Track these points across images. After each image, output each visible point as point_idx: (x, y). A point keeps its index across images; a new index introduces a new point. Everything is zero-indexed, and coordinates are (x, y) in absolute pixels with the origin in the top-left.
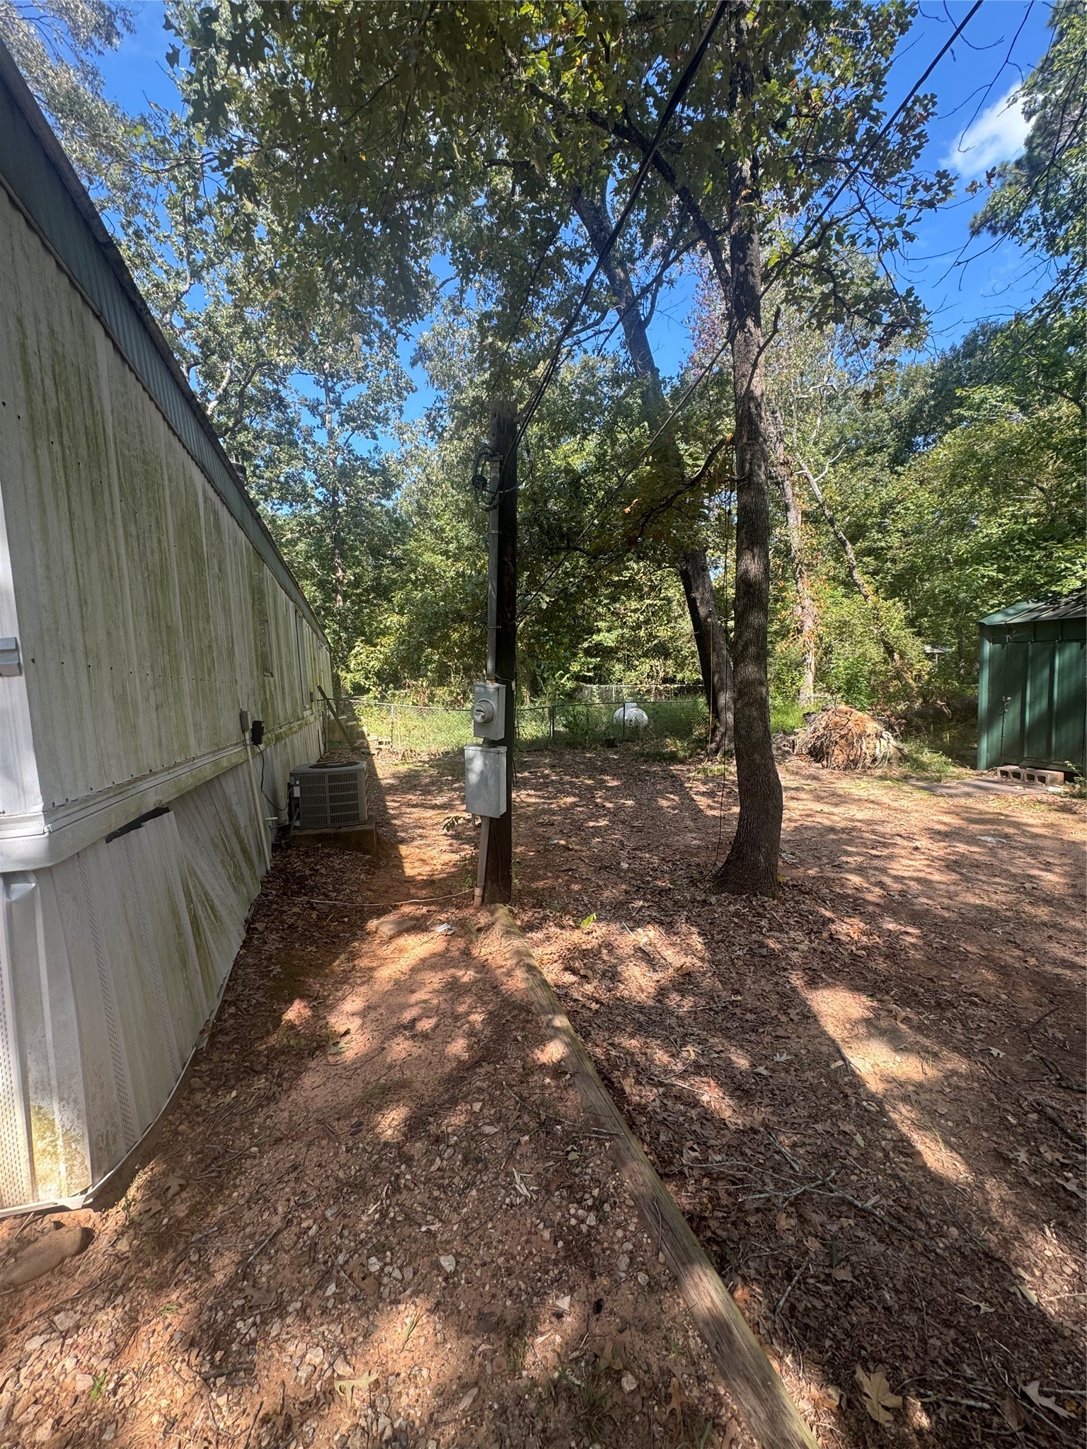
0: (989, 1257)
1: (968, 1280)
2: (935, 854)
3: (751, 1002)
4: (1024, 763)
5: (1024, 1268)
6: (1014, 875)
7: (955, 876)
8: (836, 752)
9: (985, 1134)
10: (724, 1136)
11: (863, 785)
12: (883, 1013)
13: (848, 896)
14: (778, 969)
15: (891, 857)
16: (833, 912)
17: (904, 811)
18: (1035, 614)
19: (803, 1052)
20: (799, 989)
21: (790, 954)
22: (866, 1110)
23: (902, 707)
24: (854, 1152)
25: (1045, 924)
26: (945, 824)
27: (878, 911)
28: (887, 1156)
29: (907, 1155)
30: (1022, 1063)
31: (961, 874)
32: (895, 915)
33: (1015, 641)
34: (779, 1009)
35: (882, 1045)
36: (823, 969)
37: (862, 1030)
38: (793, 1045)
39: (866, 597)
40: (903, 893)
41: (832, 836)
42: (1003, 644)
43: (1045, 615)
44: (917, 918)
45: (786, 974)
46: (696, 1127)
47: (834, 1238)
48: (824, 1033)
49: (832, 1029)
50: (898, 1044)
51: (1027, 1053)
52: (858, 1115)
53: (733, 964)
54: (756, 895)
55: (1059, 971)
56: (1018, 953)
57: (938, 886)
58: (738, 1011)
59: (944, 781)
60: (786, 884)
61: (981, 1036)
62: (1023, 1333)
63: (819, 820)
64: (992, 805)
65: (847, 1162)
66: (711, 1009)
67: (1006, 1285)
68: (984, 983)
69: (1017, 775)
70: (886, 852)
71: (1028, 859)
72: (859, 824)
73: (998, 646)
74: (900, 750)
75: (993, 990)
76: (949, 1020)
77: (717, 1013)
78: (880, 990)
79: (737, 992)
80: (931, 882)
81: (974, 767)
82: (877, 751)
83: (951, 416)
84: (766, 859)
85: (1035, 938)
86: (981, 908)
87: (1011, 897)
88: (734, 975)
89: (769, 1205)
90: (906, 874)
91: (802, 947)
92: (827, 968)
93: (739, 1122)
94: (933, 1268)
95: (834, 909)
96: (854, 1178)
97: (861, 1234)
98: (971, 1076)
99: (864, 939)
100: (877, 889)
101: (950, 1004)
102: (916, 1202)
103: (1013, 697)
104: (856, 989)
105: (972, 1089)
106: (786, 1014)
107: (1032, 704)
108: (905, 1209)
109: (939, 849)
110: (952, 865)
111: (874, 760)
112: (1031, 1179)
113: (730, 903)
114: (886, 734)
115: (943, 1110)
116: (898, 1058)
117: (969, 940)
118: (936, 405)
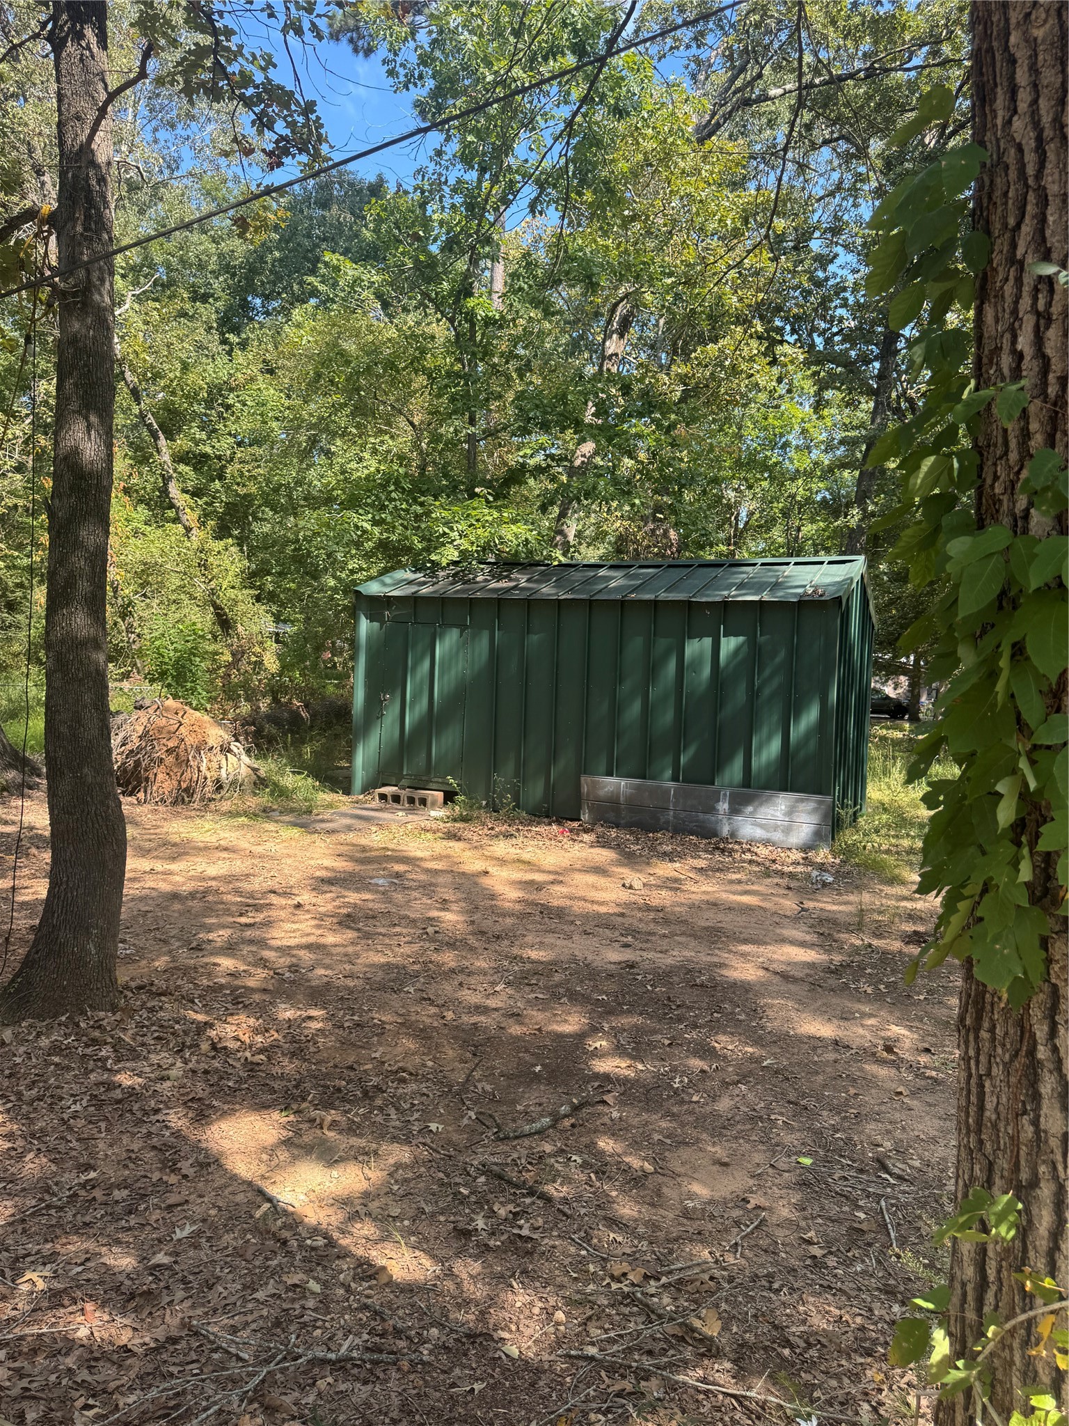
0: (472, 1336)
1: (457, 1371)
2: (322, 909)
3: (114, 1174)
4: (404, 782)
5: (502, 1329)
6: (414, 921)
7: (351, 935)
8: (160, 777)
9: (442, 1219)
10: (131, 1367)
11: (207, 826)
12: (305, 1126)
13: (222, 987)
14: (146, 1113)
15: (268, 924)
16: (207, 1013)
17: (272, 858)
18: (413, 589)
19: (213, 1212)
20: (185, 1132)
21: (158, 1087)
22: (313, 1249)
23: (245, 708)
24: (311, 1303)
25: (453, 971)
26: (327, 868)
27: (267, 997)
28: (348, 1289)
29: (371, 1277)
30: (460, 1130)
31: (358, 930)
32: (289, 997)
33: (394, 620)
34: (161, 1170)
35: (312, 1165)
36: (212, 1094)
37: (283, 1155)
38: (197, 1209)
39: (188, 530)
40: (294, 968)
41: (177, 906)
42: (382, 623)
43: (425, 591)
44: (318, 995)
45: (160, 1117)
46: (84, 1375)
47: (313, 1409)
48: (234, 1177)
49: (243, 1167)
50: (330, 1157)
51: (463, 1117)
52: (304, 1260)
53: (70, 1129)
54: (84, 1013)
55: (474, 1019)
56: (433, 1010)
57: (334, 951)
58: (97, 1193)
59: (315, 811)
60: (127, 987)
61: (416, 1115)
62: (514, 1387)
63: (152, 884)
64: (375, 839)
65: (306, 1318)
66: (48, 1207)
67: (491, 1355)
68: (407, 1054)
69: (396, 799)
70: (260, 917)
71: (425, 900)
72: (214, 883)
73: (376, 625)
74: (255, 770)
75: (417, 1060)
76: (381, 1109)
77: (60, 1209)
78: (294, 1098)
79: (88, 1167)
80: (324, 946)
81: (347, 792)
82: (223, 773)
83: (301, 283)
84: (100, 948)
85: (447, 988)
86: (387, 967)
87: (416, 947)
88: (74, 1144)
89: (224, 1417)
90: (292, 942)
91: (173, 1073)
92: (218, 1090)
93: (147, 1340)
94: (423, 1379)
95: (207, 1009)
96: (318, 1332)
97: (343, 1387)
98: (416, 1161)
99: (259, 1039)
100: (259, 971)
101: (378, 1089)
102: (391, 1322)
103: (392, 694)
104: (264, 1107)
105: (421, 1176)
106: (174, 1170)
107: (413, 703)
108: (382, 1336)
109: (326, 902)
110: (347, 921)
111: (219, 787)
112: (492, 1243)
113: (39, 1035)
114: (235, 746)
115: (395, 1211)
116: (335, 1173)
117: (382, 1007)
118: (281, 260)
